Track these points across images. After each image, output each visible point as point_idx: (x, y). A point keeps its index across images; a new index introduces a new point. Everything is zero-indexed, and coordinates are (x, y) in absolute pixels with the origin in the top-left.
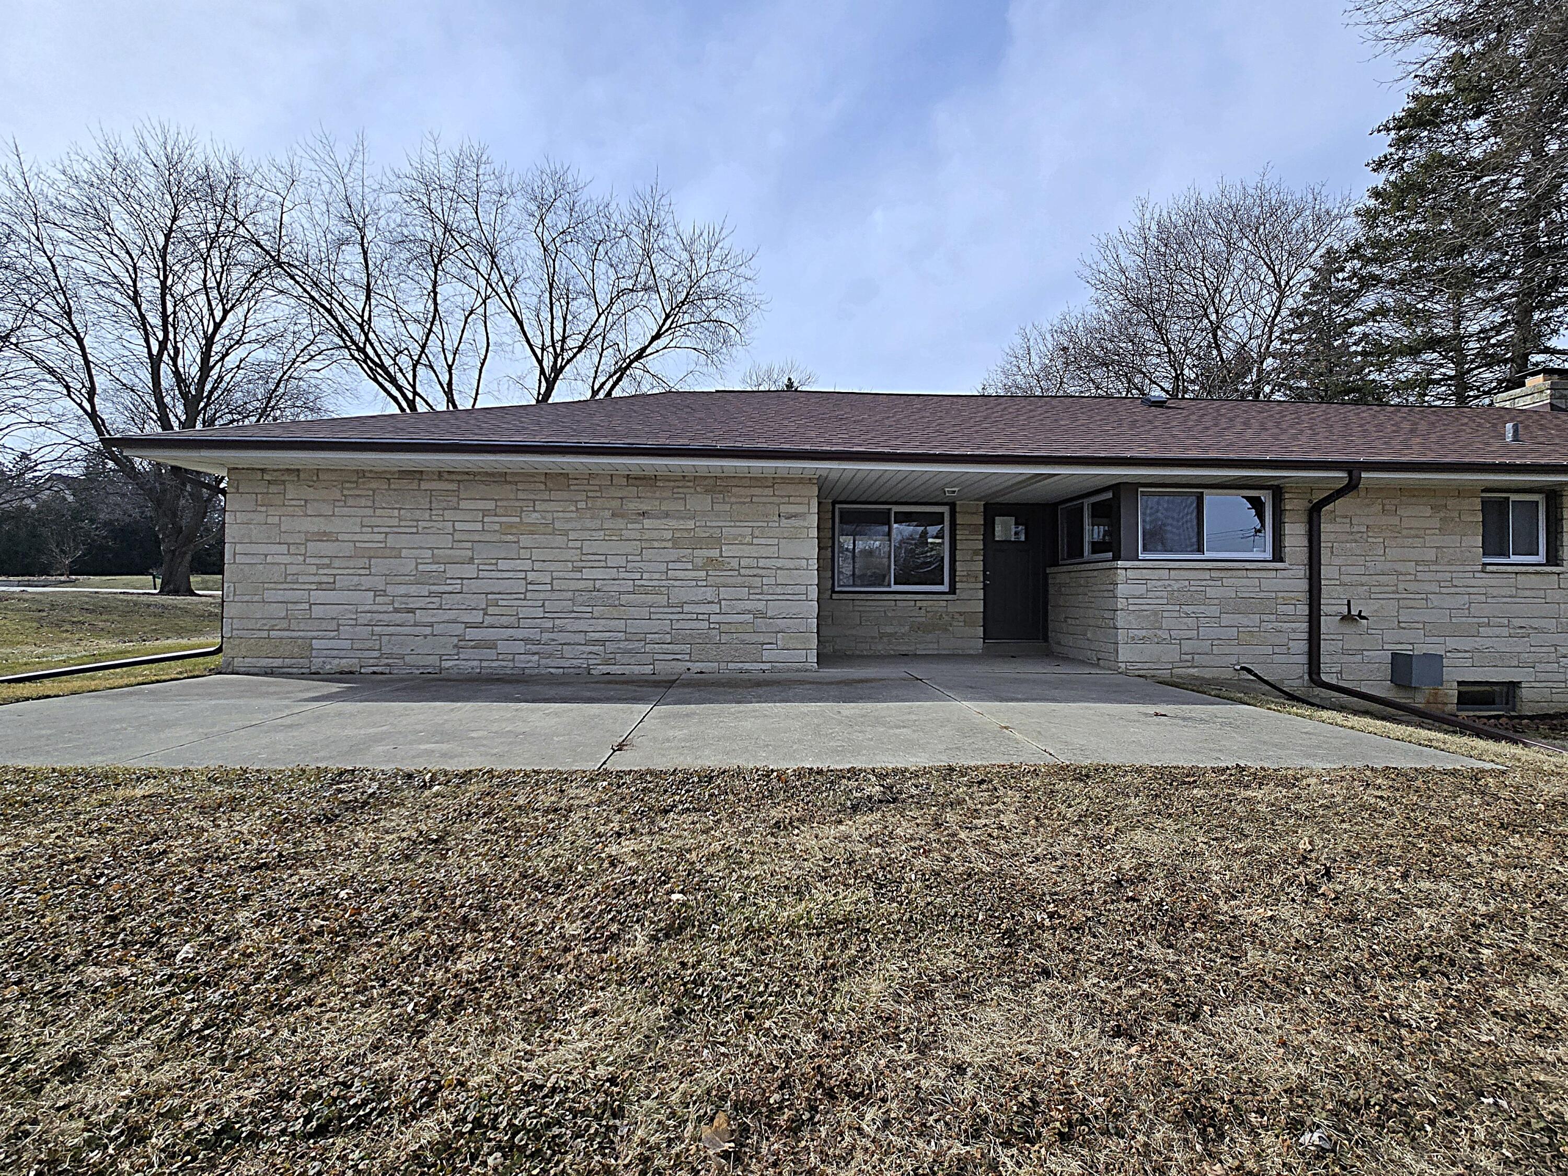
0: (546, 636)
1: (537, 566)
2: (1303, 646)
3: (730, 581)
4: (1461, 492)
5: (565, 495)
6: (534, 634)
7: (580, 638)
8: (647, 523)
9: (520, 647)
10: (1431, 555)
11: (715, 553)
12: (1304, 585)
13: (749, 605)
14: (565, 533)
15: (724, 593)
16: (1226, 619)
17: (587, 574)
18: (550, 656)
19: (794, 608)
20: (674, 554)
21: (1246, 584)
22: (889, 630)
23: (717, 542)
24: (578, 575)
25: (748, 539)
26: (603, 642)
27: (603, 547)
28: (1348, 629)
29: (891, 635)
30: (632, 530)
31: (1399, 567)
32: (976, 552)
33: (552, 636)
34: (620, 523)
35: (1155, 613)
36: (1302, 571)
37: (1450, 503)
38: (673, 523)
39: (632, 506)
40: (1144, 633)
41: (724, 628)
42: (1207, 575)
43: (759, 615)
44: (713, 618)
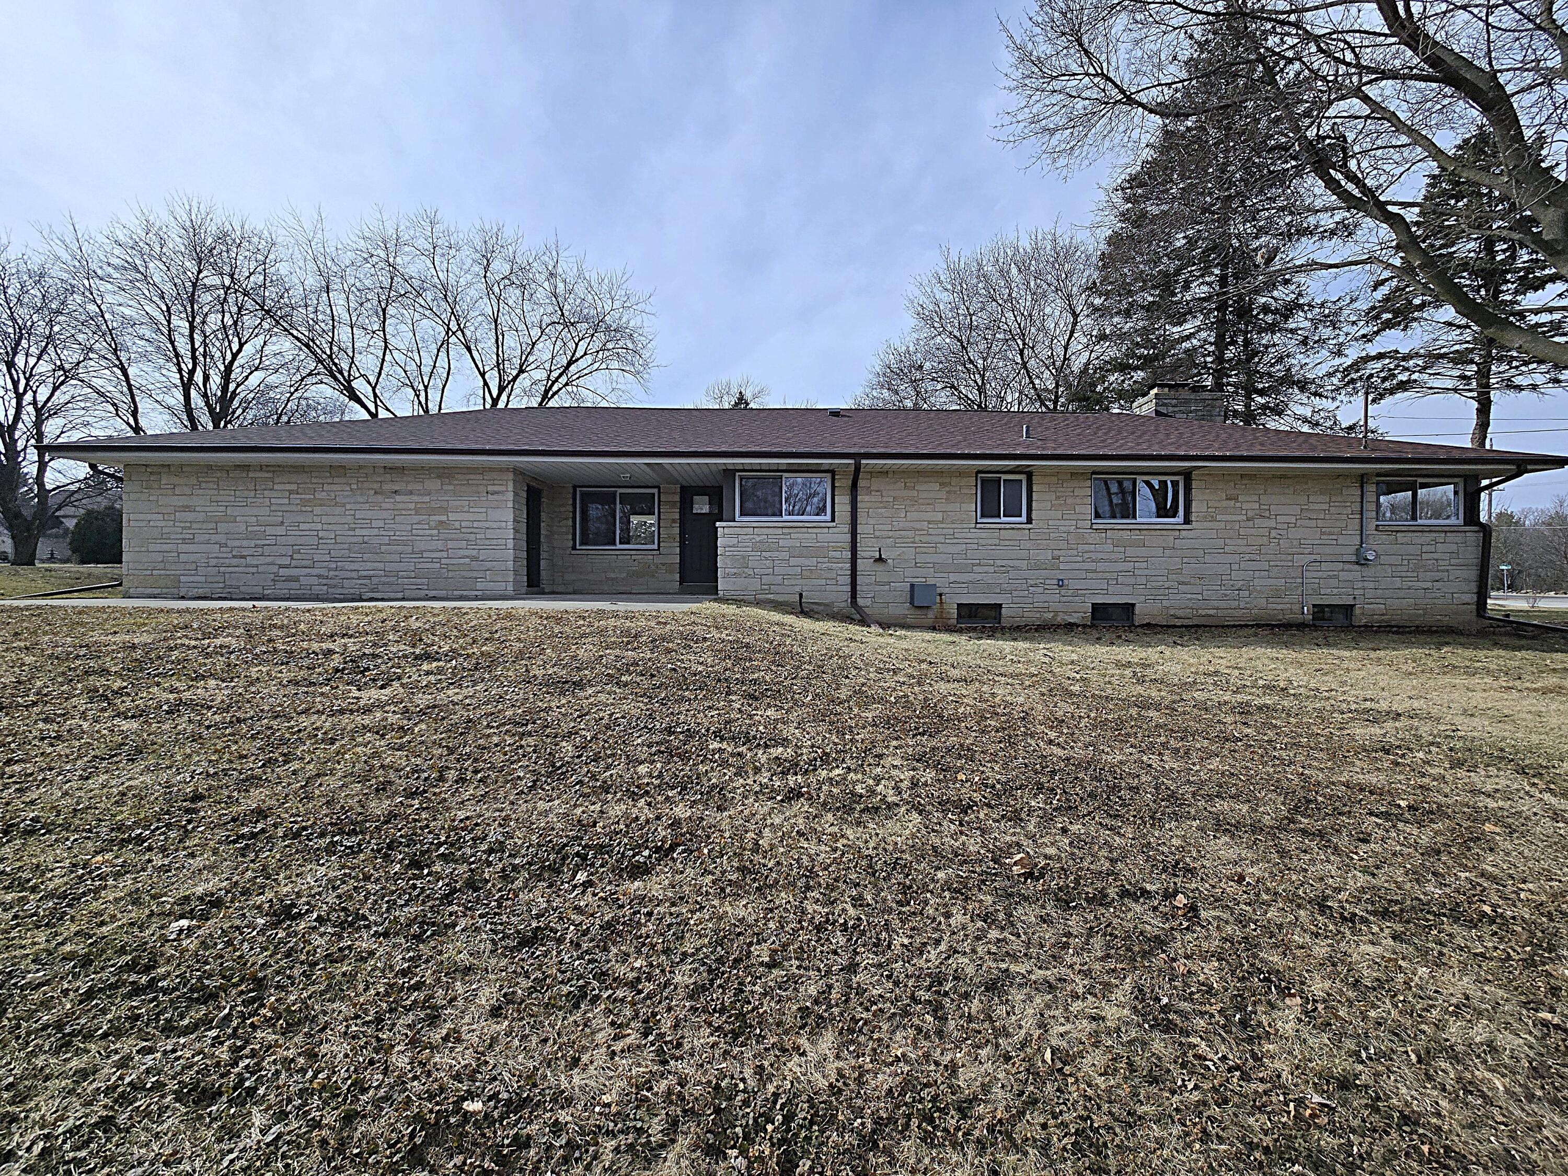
0: (332, 573)
1: (325, 527)
2: (848, 580)
3: (453, 536)
4: (961, 473)
5: (342, 480)
6: (324, 572)
7: (354, 575)
8: (398, 498)
9: (315, 581)
10: (939, 516)
11: (444, 518)
12: (848, 537)
13: (467, 553)
14: (344, 505)
15: (450, 544)
16: (793, 561)
17: (358, 532)
18: (335, 586)
19: (498, 554)
20: (416, 519)
21: (807, 538)
22: (613, 575)
23: (445, 510)
24: (352, 533)
25: (466, 509)
26: (370, 577)
27: (369, 514)
28: (879, 567)
29: (613, 579)
30: (388, 503)
31: (917, 526)
32: (674, 521)
33: (337, 573)
34: (380, 498)
35: (744, 557)
36: (846, 528)
37: (954, 481)
38: (415, 498)
39: (387, 487)
40: (735, 570)
41: (450, 568)
42: (780, 531)
43: (475, 559)
44: (443, 561)
